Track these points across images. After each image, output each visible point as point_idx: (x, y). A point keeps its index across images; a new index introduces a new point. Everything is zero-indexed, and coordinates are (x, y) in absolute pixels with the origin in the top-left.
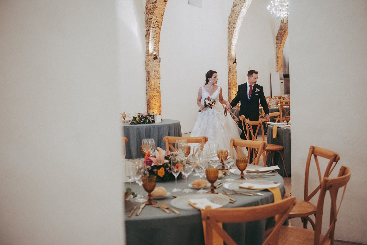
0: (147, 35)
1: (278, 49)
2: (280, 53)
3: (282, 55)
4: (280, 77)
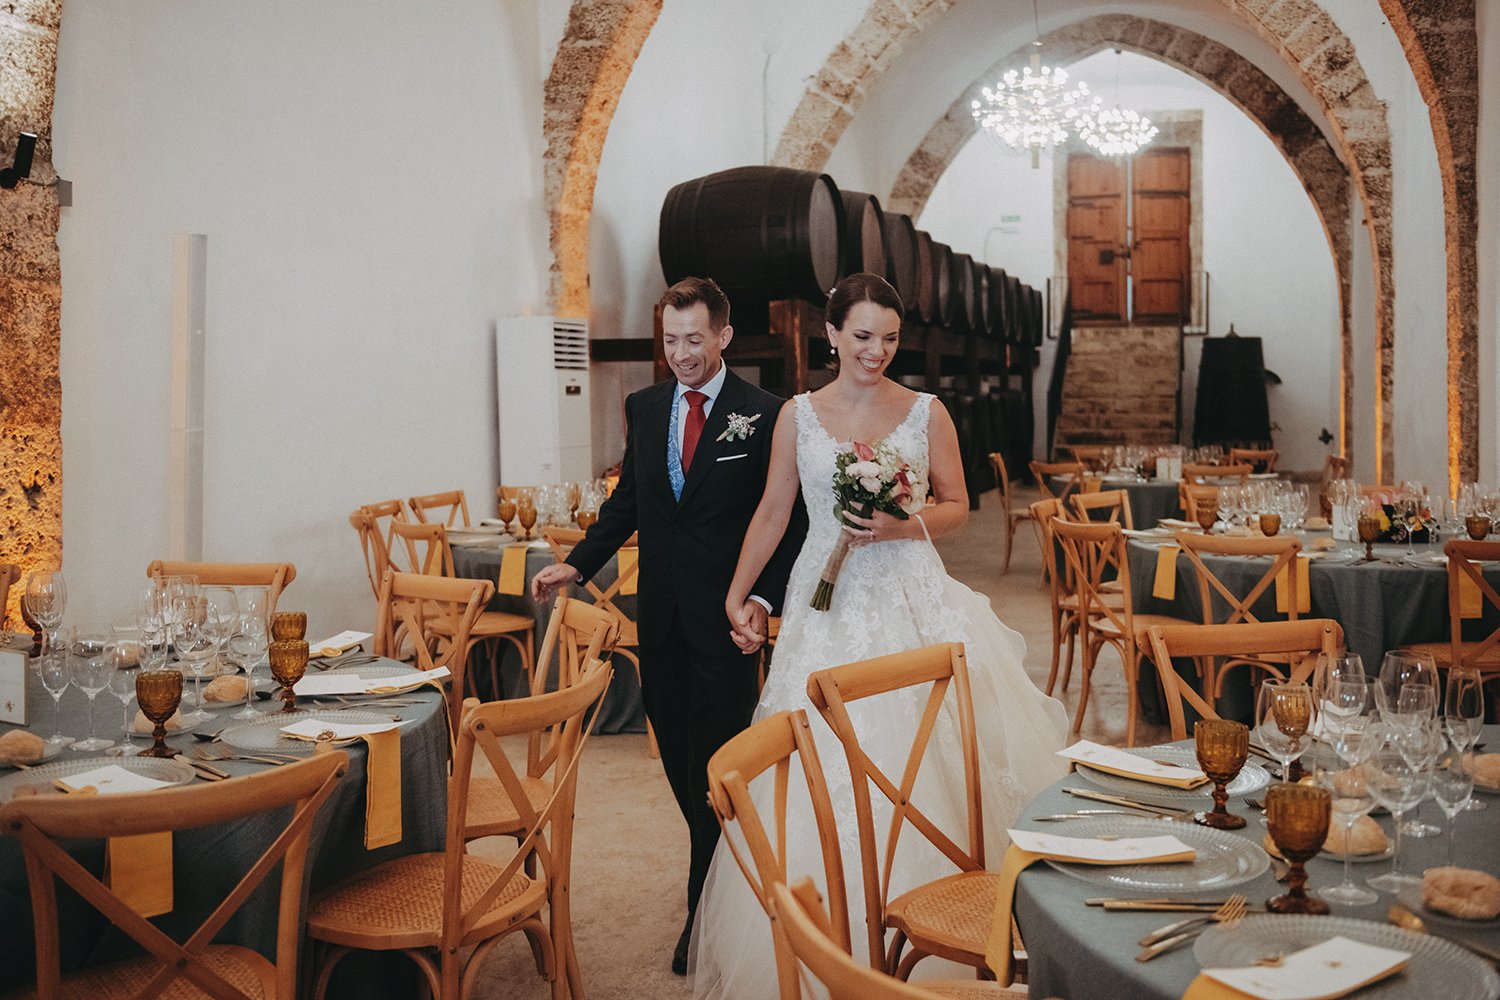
1: (558, 161)
2: (574, 192)
3: (589, 209)
4: (556, 352)
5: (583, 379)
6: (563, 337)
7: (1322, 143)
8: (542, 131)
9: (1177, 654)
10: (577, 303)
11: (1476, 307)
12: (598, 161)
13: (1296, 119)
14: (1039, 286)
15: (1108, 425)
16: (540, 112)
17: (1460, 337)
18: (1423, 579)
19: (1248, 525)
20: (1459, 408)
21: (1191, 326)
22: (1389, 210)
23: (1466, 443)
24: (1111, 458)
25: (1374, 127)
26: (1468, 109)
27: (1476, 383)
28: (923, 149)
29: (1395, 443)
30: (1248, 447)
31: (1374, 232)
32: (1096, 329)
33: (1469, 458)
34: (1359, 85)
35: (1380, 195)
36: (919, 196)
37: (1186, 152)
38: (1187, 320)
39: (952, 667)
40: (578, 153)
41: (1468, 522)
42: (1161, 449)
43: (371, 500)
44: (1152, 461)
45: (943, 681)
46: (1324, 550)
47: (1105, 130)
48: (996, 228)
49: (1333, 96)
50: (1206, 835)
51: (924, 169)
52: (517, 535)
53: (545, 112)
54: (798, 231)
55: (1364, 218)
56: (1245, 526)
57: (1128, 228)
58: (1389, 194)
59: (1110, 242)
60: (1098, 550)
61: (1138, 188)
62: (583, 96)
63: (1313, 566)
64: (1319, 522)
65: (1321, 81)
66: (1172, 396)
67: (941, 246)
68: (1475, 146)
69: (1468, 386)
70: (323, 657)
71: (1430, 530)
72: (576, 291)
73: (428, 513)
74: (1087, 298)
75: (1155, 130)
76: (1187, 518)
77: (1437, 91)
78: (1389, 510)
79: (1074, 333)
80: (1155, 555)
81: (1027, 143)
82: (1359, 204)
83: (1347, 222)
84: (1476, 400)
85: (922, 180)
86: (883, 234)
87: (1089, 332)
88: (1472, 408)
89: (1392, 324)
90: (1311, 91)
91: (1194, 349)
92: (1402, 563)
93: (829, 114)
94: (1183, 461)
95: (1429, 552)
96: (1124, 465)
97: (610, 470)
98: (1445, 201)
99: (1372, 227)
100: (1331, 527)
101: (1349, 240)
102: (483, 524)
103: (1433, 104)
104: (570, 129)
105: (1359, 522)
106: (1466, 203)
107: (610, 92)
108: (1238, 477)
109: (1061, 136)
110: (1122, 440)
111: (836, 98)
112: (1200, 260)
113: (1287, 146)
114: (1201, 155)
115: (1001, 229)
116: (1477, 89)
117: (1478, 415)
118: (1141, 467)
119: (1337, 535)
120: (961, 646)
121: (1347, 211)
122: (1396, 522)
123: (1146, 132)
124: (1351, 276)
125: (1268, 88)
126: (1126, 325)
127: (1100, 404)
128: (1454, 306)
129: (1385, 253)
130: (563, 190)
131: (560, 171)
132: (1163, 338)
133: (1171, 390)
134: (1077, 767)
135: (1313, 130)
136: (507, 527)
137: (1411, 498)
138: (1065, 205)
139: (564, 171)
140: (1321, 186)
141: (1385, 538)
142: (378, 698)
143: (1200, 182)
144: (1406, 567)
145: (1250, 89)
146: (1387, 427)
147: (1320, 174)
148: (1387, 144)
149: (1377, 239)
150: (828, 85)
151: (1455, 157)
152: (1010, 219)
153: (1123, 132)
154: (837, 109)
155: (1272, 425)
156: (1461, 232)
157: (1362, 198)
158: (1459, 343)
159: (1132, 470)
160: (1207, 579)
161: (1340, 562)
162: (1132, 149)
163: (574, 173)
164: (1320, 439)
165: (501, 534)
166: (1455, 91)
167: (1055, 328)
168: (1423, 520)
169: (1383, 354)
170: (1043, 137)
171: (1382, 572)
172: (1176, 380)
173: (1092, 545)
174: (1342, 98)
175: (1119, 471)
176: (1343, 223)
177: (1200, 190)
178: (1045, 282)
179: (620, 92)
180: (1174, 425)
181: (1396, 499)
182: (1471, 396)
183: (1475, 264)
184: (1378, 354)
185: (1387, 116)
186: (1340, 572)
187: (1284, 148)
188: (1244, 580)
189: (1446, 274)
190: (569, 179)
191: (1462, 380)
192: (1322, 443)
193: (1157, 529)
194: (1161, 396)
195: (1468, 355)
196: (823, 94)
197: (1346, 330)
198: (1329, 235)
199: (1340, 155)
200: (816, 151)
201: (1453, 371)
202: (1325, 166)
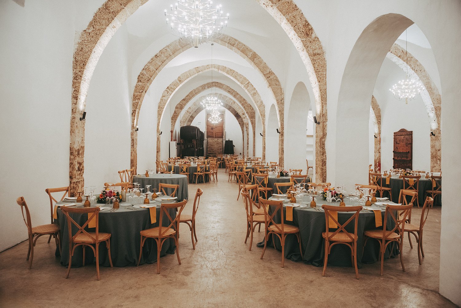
0: (133, 114)
1: (173, 125)
4: (176, 145)
13: (238, 115)
14: (203, 132)
15: (214, 152)
21: (223, 138)
37: (223, 115)
59: (212, 126)
66: (222, 148)
74: (209, 134)
79: (208, 139)
82: (245, 127)
87: (210, 139)
91: (224, 142)
101: (244, 131)
112: (225, 130)
113: (237, 118)
114: (225, 115)
124: (244, 134)
125: (235, 111)
126: (214, 138)
127: (212, 149)
129: (248, 134)
132: (220, 140)
140: (241, 123)
143: (225, 119)
145: (233, 111)
152: (199, 123)
155: (234, 152)
164: (240, 154)
167: (206, 138)
172: (222, 146)
180: (222, 152)
194: (220, 148)
196: (187, 113)
197: (243, 141)
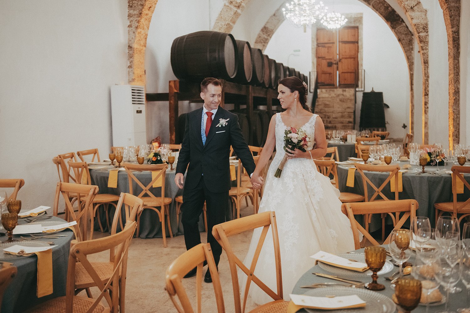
1: (133, 28)
2: (139, 40)
3: (145, 46)
4: (133, 98)
5: (143, 107)
6: (135, 93)
7: (404, 24)
8: (127, 18)
9: (356, 213)
10: (141, 80)
11: (459, 81)
12: (148, 29)
13: (395, 16)
14: (307, 74)
16: (126, 11)
17: (453, 92)
18: (443, 180)
19: (380, 159)
20: (453, 117)
21: (359, 88)
22: (427, 47)
23: (455, 129)
24: (331, 135)
25: (423, 18)
26: (457, 11)
27: (459, 108)
28: (266, 26)
29: (429, 129)
30: (378, 131)
31: (422, 55)
32: (326, 89)
33: (456, 135)
34: (417, 4)
35: (424, 42)
36: (265, 43)
37: (357, 28)
38: (357, 86)
39: (270, 221)
40: (141, 26)
41: (459, 158)
42: (349, 132)
43: (62, 153)
44: (345, 136)
45: (267, 226)
46: (407, 169)
47: (329, 20)
48: (292, 54)
49: (408, 7)
50: (369, 294)
51: (267, 33)
52: (115, 165)
53: (128, 11)
54: (221, 54)
55: (419, 50)
56: (379, 160)
57: (337, 54)
58: (428, 42)
59: (331, 59)
60: (327, 169)
61: (341, 40)
62: (142, 5)
63: (404, 175)
64: (405, 158)
65: (404, 2)
66: (352, 113)
67: (272, 60)
68: (459, 24)
69: (456, 109)
70: (30, 217)
71: (445, 161)
72: (141, 76)
73: (84, 157)
74: (323, 79)
75: (346, 20)
76: (358, 156)
77: (446, 4)
78: (430, 154)
79: (319, 91)
80: (347, 171)
81: (302, 23)
83: (412, 52)
84: (459, 114)
85: (266, 37)
86: (251, 56)
87: (324, 90)
88: (457, 117)
89: (428, 87)
90: (401, 6)
91: (360, 96)
92: (435, 174)
93: (232, 13)
94: (356, 136)
95: (444, 170)
96: (336, 137)
97: (153, 140)
98: (448, 44)
99: (422, 54)
100: (409, 160)
101: (413, 58)
102: (104, 161)
103: (445, 9)
104: (137, 17)
105: (420, 159)
106: (456, 44)
107: (152, 4)
108: (375, 141)
109: (314, 21)
110: (335, 128)
111: (235, 7)
112: (362, 65)
113: (392, 25)
114: (362, 29)
115: (294, 54)
116: (460, 3)
117: (459, 120)
118: (342, 138)
119: (411, 163)
120: (274, 212)
121: (412, 48)
122: (432, 158)
123: (343, 20)
124: (414, 71)
125: (386, 5)
126: (336, 88)
127: (328, 115)
128: (451, 81)
129: (426, 62)
130: (135, 39)
131: (134, 32)
132: (349, 92)
133: (352, 111)
134: (318, 263)
135: (401, 20)
136: (112, 162)
137: (438, 150)
138: (316, 46)
139: (135, 32)
140: (404, 40)
141: (429, 164)
142: (47, 235)
143: (362, 38)
144: (437, 175)
145: (379, 5)
146: (426, 123)
147: (403, 35)
148: (427, 24)
149: (423, 58)
150: (232, 3)
151: (452, 28)
152: (296, 51)
153: (336, 20)
154: (235, 11)
155: (386, 123)
156: (454, 55)
157: (418, 43)
158: (453, 94)
159: (339, 139)
160: (366, 180)
161: (413, 174)
162: (338, 26)
163: (139, 33)
164: (403, 127)
165: (110, 165)
166: (453, 4)
167: (312, 89)
168: (442, 158)
169: (425, 98)
170: (307, 21)
171: (428, 177)
172: (353, 107)
173: (325, 168)
174: (412, 8)
175: (334, 139)
176: (411, 52)
177: (362, 41)
178: (309, 73)
179: (156, 4)
180: (353, 122)
181: (432, 150)
182: (457, 113)
183: (459, 66)
184: (423, 98)
185: (427, 14)
186: (413, 177)
187: (391, 26)
188: (379, 180)
189: (448, 69)
190: (137, 35)
191: (454, 107)
192: (403, 129)
193: (348, 161)
194: (349, 113)
195: (456, 98)
196: (230, 6)
197: (412, 89)
198: (406, 56)
199: (410, 29)
200: (228, 26)
201: (451, 104)
202: (405, 33)
